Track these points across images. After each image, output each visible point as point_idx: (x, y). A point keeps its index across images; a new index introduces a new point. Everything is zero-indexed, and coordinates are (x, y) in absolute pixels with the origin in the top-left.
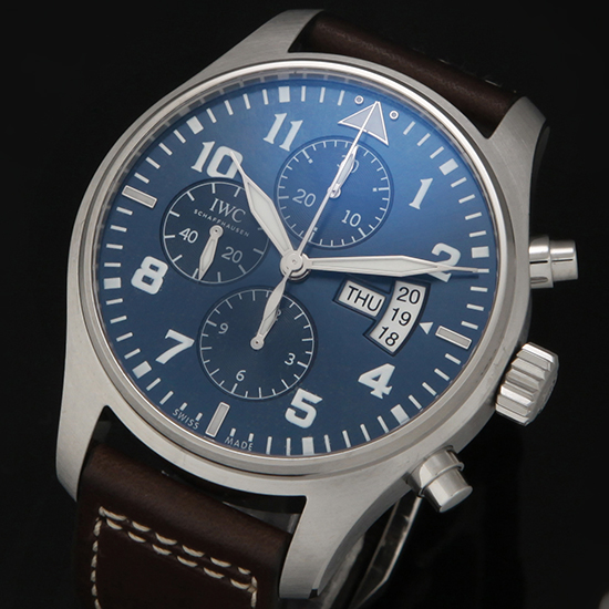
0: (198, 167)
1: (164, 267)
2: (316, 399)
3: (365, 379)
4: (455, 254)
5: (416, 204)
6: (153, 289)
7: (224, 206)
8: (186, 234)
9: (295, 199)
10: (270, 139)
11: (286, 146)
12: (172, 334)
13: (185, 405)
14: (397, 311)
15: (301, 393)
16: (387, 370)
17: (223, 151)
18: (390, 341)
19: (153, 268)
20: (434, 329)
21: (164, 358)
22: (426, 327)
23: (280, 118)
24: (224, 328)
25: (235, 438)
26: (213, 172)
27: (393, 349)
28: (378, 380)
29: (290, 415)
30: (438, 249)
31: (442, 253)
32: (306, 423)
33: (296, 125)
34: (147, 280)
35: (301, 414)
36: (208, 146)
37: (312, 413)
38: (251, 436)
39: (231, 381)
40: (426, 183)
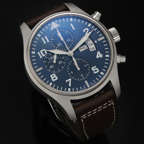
0: (41, 57)
1: (54, 74)
2: (95, 67)
3: (97, 57)
4: (87, 29)
5: (74, 29)
6: (57, 78)
7: (51, 58)
8: (51, 67)
9: (58, 46)
10: (45, 43)
11: (48, 41)
12: (67, 81)
13: (81, 87)
14: (89, 44)
15: (92, 68)
16: (99, 53)
17: (41, 51)
18: (94, 49)
19: (53, 76)
20: (97, 41)
21: (70, 85)
22: (96, 42)
23: (43, 39)
24: (72, 72)
25: (92, 84)
26: (44, 56)
27: (95, 49)
28: (99, 55)
29: (95, 72)
30: (84, 31)
31: (85, 31)
32: (98, 71)
33: (46, 37)
34: (54, 78)
35: (96, 71)
36: (39, 53)
37: (97, 69)
38: (94, 81)
39: (82, 78)
40: (71, 25)
